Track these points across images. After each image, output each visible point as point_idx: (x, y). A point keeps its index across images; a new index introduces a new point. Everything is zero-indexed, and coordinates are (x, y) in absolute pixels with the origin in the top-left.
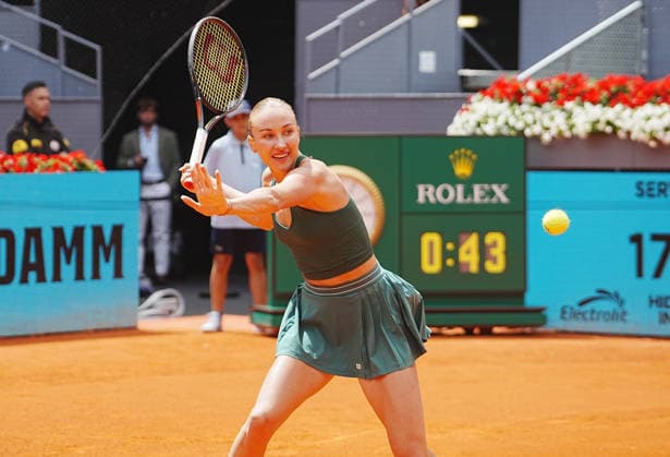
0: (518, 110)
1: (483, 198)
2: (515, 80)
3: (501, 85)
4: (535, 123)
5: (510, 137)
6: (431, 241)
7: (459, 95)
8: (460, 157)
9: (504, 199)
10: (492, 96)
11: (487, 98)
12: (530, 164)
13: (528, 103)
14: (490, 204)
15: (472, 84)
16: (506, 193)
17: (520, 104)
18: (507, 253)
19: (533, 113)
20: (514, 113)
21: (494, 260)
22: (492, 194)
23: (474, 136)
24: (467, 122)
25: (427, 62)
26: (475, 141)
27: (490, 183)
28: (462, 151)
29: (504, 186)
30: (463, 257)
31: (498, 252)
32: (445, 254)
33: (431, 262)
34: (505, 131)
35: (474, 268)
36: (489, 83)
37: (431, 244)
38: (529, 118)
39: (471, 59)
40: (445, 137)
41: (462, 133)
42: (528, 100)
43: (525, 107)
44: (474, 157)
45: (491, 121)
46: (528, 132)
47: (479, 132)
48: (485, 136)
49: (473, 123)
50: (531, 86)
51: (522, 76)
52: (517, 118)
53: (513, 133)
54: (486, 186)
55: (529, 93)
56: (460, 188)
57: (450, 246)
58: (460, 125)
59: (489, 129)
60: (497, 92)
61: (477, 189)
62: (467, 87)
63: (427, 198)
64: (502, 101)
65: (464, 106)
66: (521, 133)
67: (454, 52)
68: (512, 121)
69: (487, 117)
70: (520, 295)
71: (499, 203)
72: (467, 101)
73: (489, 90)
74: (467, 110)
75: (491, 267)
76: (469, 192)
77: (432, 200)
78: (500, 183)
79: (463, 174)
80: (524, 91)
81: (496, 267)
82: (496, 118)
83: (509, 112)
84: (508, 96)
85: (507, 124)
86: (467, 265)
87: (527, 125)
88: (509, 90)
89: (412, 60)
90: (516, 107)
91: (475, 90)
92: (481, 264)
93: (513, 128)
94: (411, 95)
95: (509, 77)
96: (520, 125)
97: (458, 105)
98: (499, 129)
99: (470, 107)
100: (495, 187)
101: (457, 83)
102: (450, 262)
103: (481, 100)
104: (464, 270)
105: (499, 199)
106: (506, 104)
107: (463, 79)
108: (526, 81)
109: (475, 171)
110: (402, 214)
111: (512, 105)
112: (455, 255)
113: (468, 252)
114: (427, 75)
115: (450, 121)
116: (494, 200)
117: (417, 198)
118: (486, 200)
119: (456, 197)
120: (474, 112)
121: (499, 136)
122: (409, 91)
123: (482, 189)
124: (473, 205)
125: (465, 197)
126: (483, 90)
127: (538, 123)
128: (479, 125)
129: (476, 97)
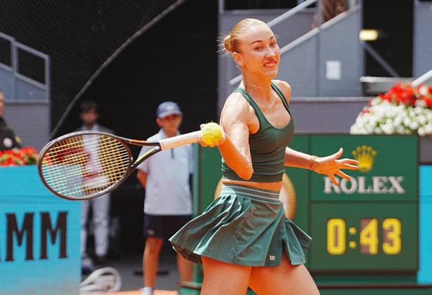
0: (412, 112)
1: (381, 188)
2: (409, 86)
3: (397, 90)
4: (427, 123)
5: (405, 135)
6: (336, 226)
7: (362, 99)
8: (361, 153)
9: (400, 190)
10: (390, 100)
11: (386, 102)
12: (423, 159)
13: (421, 106)
14: (388, 194)
15: (373, 89)
16: (402, 184)
17: (414, 107)
18: (402, 236)
19: (425, 115)
20: (408, 115)
21: (391, 243)
22: (389, 185)
23: (374, 135)
24: (368, 122)
25: (333, 70)
26: (374, 140)
27: (388, 175)
28: (364, 147)
29: (400, 178)
30: (364, 240)
31: (395, 236)
32: (349, 238)
33: (336, 244)
34: (401, 130)
35: (373, 250)
36: (388, 89)
37: (336, 229)
38: (422, 119)
39: (371, 68)
40: (349, 135)
41: (363, 132)
42: (421, 103)
43: (418, 110)
44: (374, 153)
45: (389, 121)
46: (421, 132)
47: (378, 131)
48: (384, 135)
49: (373, 123)
50: (424, 91)
51: (415, 83)
52: (411, 119)
53: (408, 132)
54: (384, 179)
55: (422, 97)
56: (362, 180)
57: (352, 231)
58: (362, 125)
59: (387, 129)
60: (394, 96)
61: (376, 180)
62: (368, 92)
63: (332, 189)
64: (398, 104)
65: (365, 109)
66: (415, 132)
67: (357, 61)
68: (407, 122)
69: (385, 118)
70: (413, 273)
71: (396, 194)
72: (368, 104)
73: (386, 95)
74: (368, 112)
75: (388, 249)
76: (369, 183)
77: (337, 189)
78: (396, 176)
79: (364, 168)
80: (417, 96)
81: (393, 249)
82: (393, 119)
83: (404, 114)
84: (404, 100)
85: (403, 124)
86: (368, 247)
87: (421, 125)
88: (404, 95)
89: (320, 68)
90: (411, 109)
91: (375, 95)
92: (380, 247)
93: (408, 128)
94: (320, 99)
95: (404, 83)
96: (414, 126)
97: (360, 108)
98: (396, 128)
99: (370, 109)
100: (392, 179)
101: (359, 88)
102: (352, 245)
103: (380, 104)
104: (364, 251)
105: (395, 190)
106: (402, 107)
107: (365, 85)
108: (419, 86)
109: (375, 165)
110: (311, 202)
111: (407, 108)
112: (357, 238)
113: (368, 236)
114: (333, 82)
115: (354, 122)
116: (391, 190)
117: (324, 189)
118: (384, 190)
119: (358, 189)
120: (373, 114)
121: (395, 135)
122: (317, 96)
123: (381, 181)
124: (373, 194)
125: (366, 188)
126: (382, 95)
127: (429, 124)
128: (378, 125)
129: (375, 101)
